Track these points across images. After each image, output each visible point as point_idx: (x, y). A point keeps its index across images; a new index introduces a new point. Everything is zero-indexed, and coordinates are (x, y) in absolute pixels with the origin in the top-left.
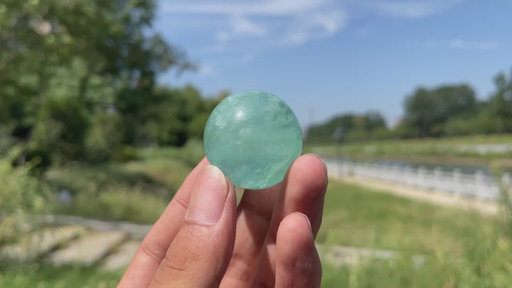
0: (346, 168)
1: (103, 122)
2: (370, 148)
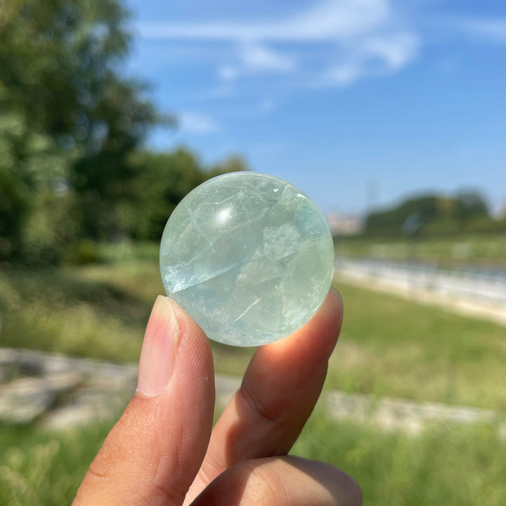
0: (422, 279)
1: (49, 205)
2: (462, 248)
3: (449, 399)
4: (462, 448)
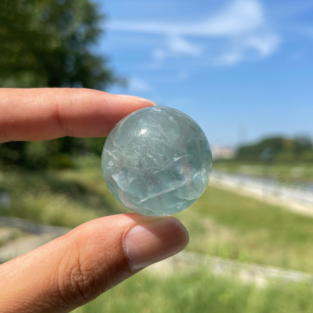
4: (290, 297)
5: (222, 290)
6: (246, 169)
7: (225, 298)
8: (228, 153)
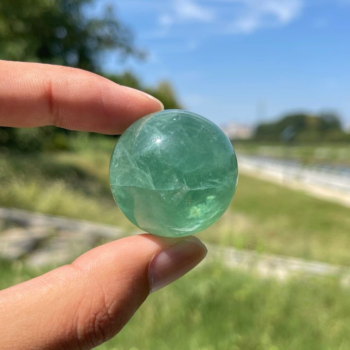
3: (306, 256)
5: (239, 285)
6: (266, 150)
7: (242, 294)
8: (245, 133)
